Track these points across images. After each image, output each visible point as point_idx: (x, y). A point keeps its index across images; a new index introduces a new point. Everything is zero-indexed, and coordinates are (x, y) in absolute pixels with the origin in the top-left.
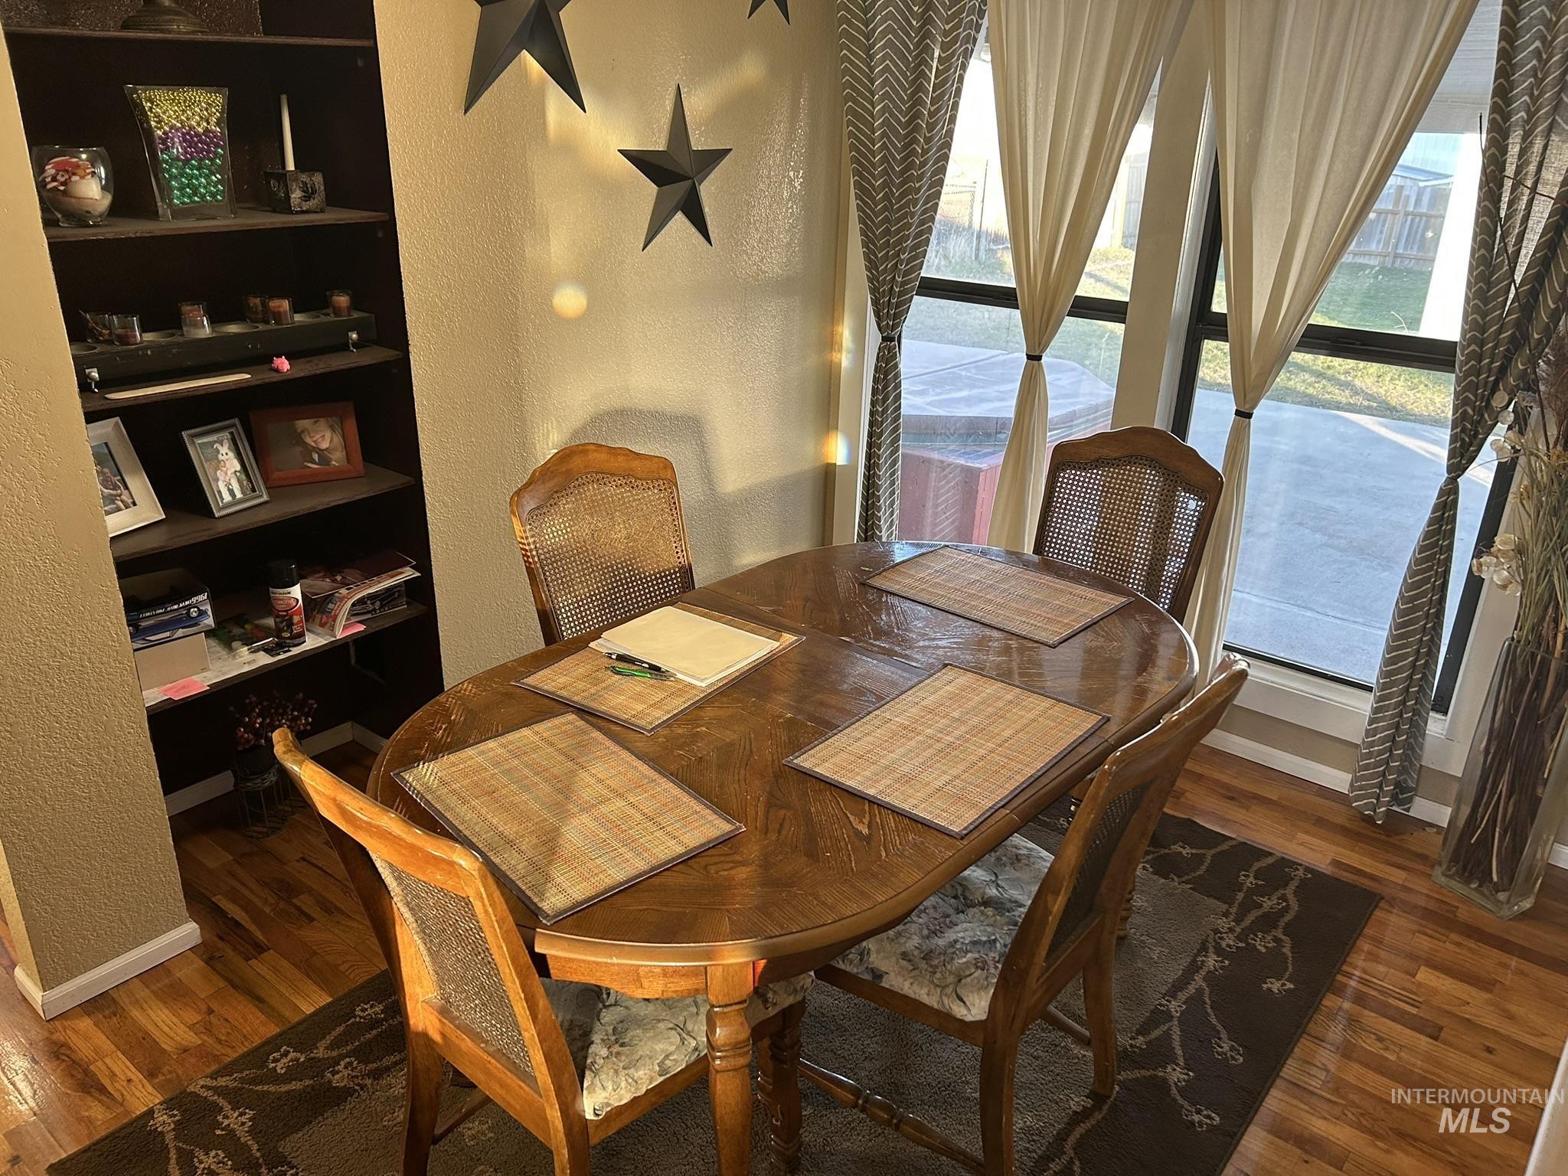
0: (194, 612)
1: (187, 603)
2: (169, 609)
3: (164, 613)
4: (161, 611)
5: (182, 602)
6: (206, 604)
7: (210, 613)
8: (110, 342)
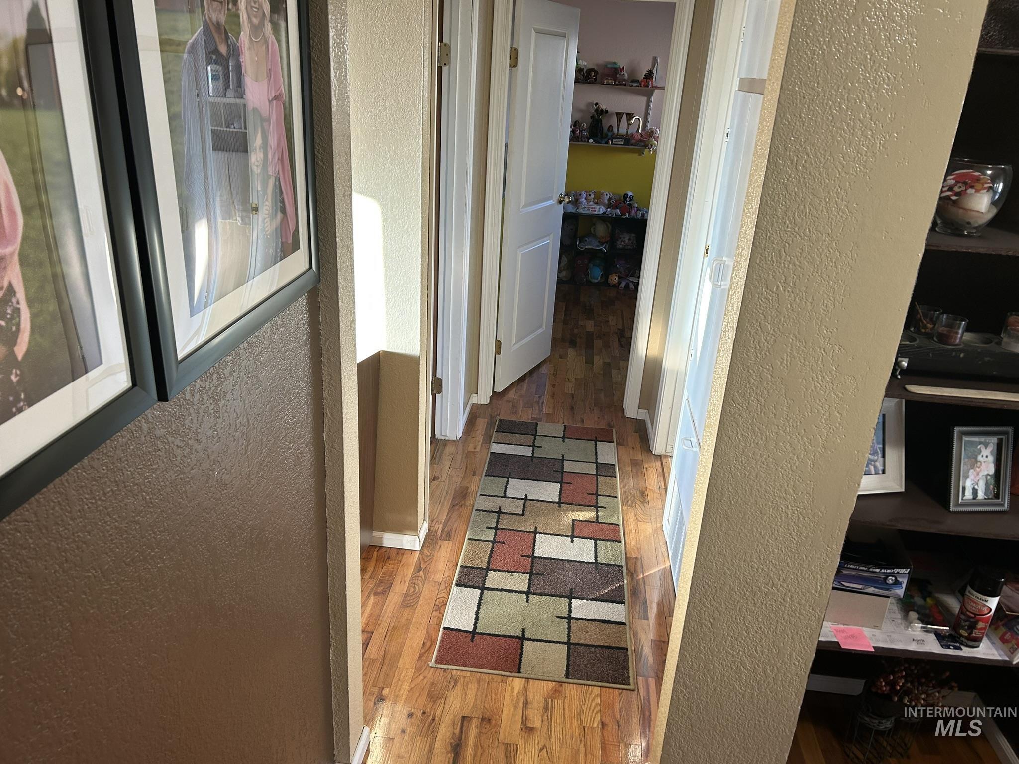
0: (891, 580)
1: (889, 571)
2: (871, 569)
3: (866, 571)
4: (864, 568)
5: (885, 568)
6: (905, 577)
7: (904, 586)
8: (929, 336)
